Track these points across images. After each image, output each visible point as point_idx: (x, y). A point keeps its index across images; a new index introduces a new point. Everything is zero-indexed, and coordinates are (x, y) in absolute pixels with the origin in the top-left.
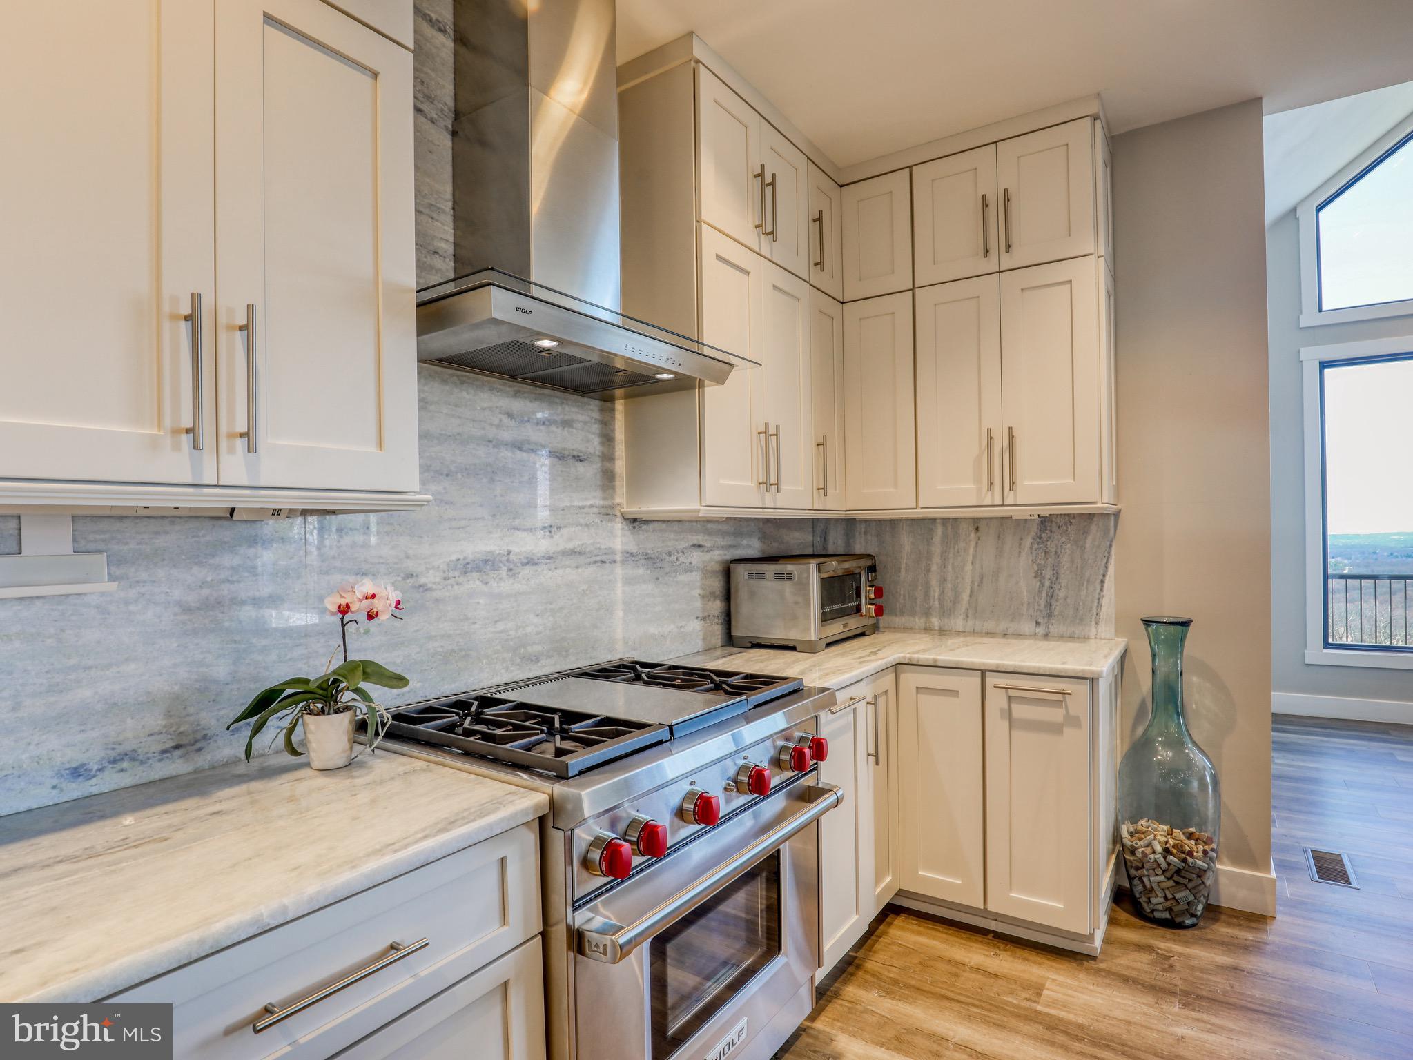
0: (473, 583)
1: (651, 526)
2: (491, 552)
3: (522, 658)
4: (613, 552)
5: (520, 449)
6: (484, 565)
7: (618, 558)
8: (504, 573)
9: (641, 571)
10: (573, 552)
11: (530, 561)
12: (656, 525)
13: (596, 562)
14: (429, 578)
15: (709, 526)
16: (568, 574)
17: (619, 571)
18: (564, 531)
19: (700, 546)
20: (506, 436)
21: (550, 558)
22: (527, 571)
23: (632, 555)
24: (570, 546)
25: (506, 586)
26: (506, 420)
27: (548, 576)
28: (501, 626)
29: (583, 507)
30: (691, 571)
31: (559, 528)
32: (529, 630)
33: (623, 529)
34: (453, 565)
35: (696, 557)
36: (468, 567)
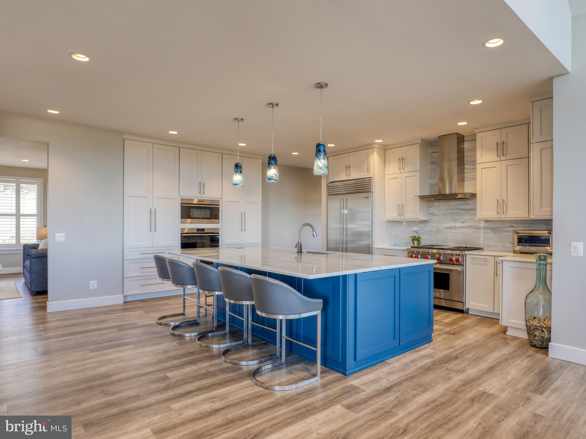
0: (448, 230)
1: (493, 222)
2: (452, 226)
3: (457, 243)
4: (480, 227)
5: (458, 210)
6: (451, 228)
7: (482, 228)
8: (454, 229)
9: (489, 231)
10: (469, 226)
11: (459, 227)
12: (495, 221)
13: (475, 228)
14: (441, 229)
15: (517, 221)
16: (468, 230)
17: (482, 231)
18: (467, 223)
19: (512, 226)
20: (455, 208)
21: (464, 227)
22: (459, 229)
23: (486, 227)
24: (468, 225)
25: (454, 231)
26: (455, 205)
27: (463, 230)
28: (453, 237)
29: (472, 218)
30: (508, 232)
31: (466, 222)
32: (459, 239)
33: (483, 222)
34: (445, 227)
35: (511, 229)
36: (447, 228)
